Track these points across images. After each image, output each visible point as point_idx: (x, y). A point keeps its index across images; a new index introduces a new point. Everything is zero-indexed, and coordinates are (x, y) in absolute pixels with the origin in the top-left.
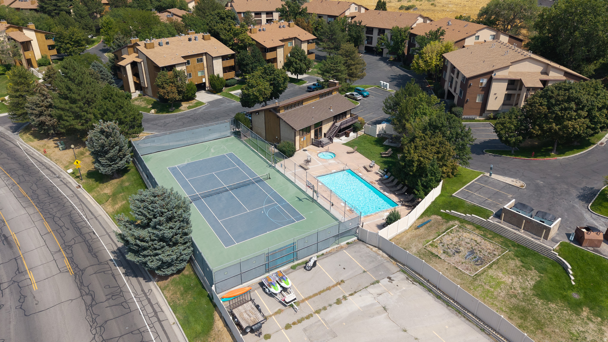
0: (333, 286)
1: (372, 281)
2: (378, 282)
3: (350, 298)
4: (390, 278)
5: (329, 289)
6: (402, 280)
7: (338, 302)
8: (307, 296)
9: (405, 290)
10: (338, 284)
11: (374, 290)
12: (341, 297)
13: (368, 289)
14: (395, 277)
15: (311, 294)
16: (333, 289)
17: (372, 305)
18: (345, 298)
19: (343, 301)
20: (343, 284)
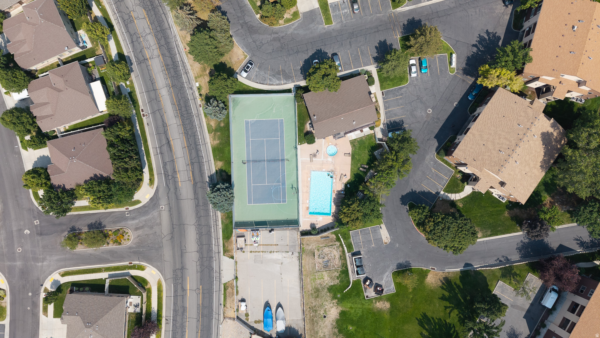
0: (273, 245)
1: (286, 251)
2: (288, 252)
3: (275, 253)
4: (293, 253)
5: (271, 245)
6: (296, 256)
7: (271, 252)
8: (263, 244)
9: (293, 261)
10: (276, 245)
11: (284, 254)
12: (273, 251)
13: (283, 253)
14: (295, 254)
15: (265, 244)
16: (272, 246)
17: (280, 260)
18: (274, 252)
19: (272, 253)
20: (277, 246)
